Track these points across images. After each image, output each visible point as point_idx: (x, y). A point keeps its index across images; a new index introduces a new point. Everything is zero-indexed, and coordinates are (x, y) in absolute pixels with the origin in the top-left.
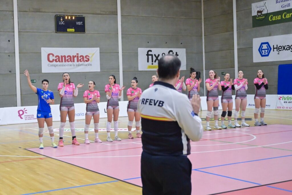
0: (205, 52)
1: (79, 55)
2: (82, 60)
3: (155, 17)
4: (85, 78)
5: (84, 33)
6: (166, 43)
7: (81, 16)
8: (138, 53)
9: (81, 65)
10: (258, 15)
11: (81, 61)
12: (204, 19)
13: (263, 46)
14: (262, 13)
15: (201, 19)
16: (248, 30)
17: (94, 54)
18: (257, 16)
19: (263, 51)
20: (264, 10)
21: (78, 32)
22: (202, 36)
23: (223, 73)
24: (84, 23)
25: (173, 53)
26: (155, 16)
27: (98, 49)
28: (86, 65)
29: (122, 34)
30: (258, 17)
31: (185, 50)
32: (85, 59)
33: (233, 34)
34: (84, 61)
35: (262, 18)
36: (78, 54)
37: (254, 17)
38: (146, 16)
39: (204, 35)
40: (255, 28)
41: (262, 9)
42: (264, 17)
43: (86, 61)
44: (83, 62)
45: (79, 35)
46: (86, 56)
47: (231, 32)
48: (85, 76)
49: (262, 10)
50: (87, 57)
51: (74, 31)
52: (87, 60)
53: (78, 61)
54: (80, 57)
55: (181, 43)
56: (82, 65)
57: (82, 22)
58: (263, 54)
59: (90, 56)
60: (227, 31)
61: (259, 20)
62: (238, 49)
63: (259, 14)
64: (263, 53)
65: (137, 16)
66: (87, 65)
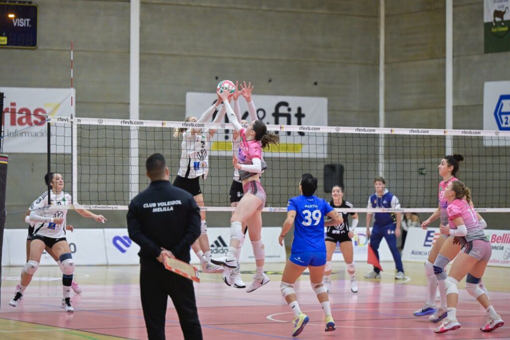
0: (386, 110)
1: (18, 109)
2: (24, 120)
3: (240, 9)
4: (33, 170)
5: (33, 49)
6: (270, 81)
7: (27, 4)
8: (184, 106)
9: (21, 134)
10: (495, 21)
11: (21, 123)
12: (386, 16)
13: (502, 105)
14: (502, 18)
15: (377, 16)
16: (476, 58)
17: (59, 105)
18: (494, 24)
19: (503, 117)
20: (507, 11)
21: (16, 45)
22: (379, 64)
23: (422, 169)
24: (34, 22)
25: (289, 110)
26: (239, 6)
27: (72, 92)
28: (36, 135)
29: (141, 54)
30: (495, 27)
31: (324, 101)
32: (33, 118)
33: (444, 66)
34: (31, 124)
35: (502, 31)
36: (13, 104)
37: (488, 26)
38: (214, 5)
39: (386, 63)
40: (490, 55)
41: (503, 6)
42: (506, 29)
43: (36, 123)
44: (27, 126)
45: (20, 53)
46: (37, 111)
47: (441, 61)
48: (33, 165)
49: (503, 10)
50: (40, 113)
51: (6, 43)
52: (39, 121)
53: (13, 123)
54: (21, 112)
55: (316, 84)
56: (24, 135)
57: (28, 20)
58: (503, 125)
59: (47, 110)
60: (433, 57)
61: (497, 35)
62: (455, 108)
63: (498, 19)
64: (502, 122)
65: (186, 5)
66: (39, 134)
